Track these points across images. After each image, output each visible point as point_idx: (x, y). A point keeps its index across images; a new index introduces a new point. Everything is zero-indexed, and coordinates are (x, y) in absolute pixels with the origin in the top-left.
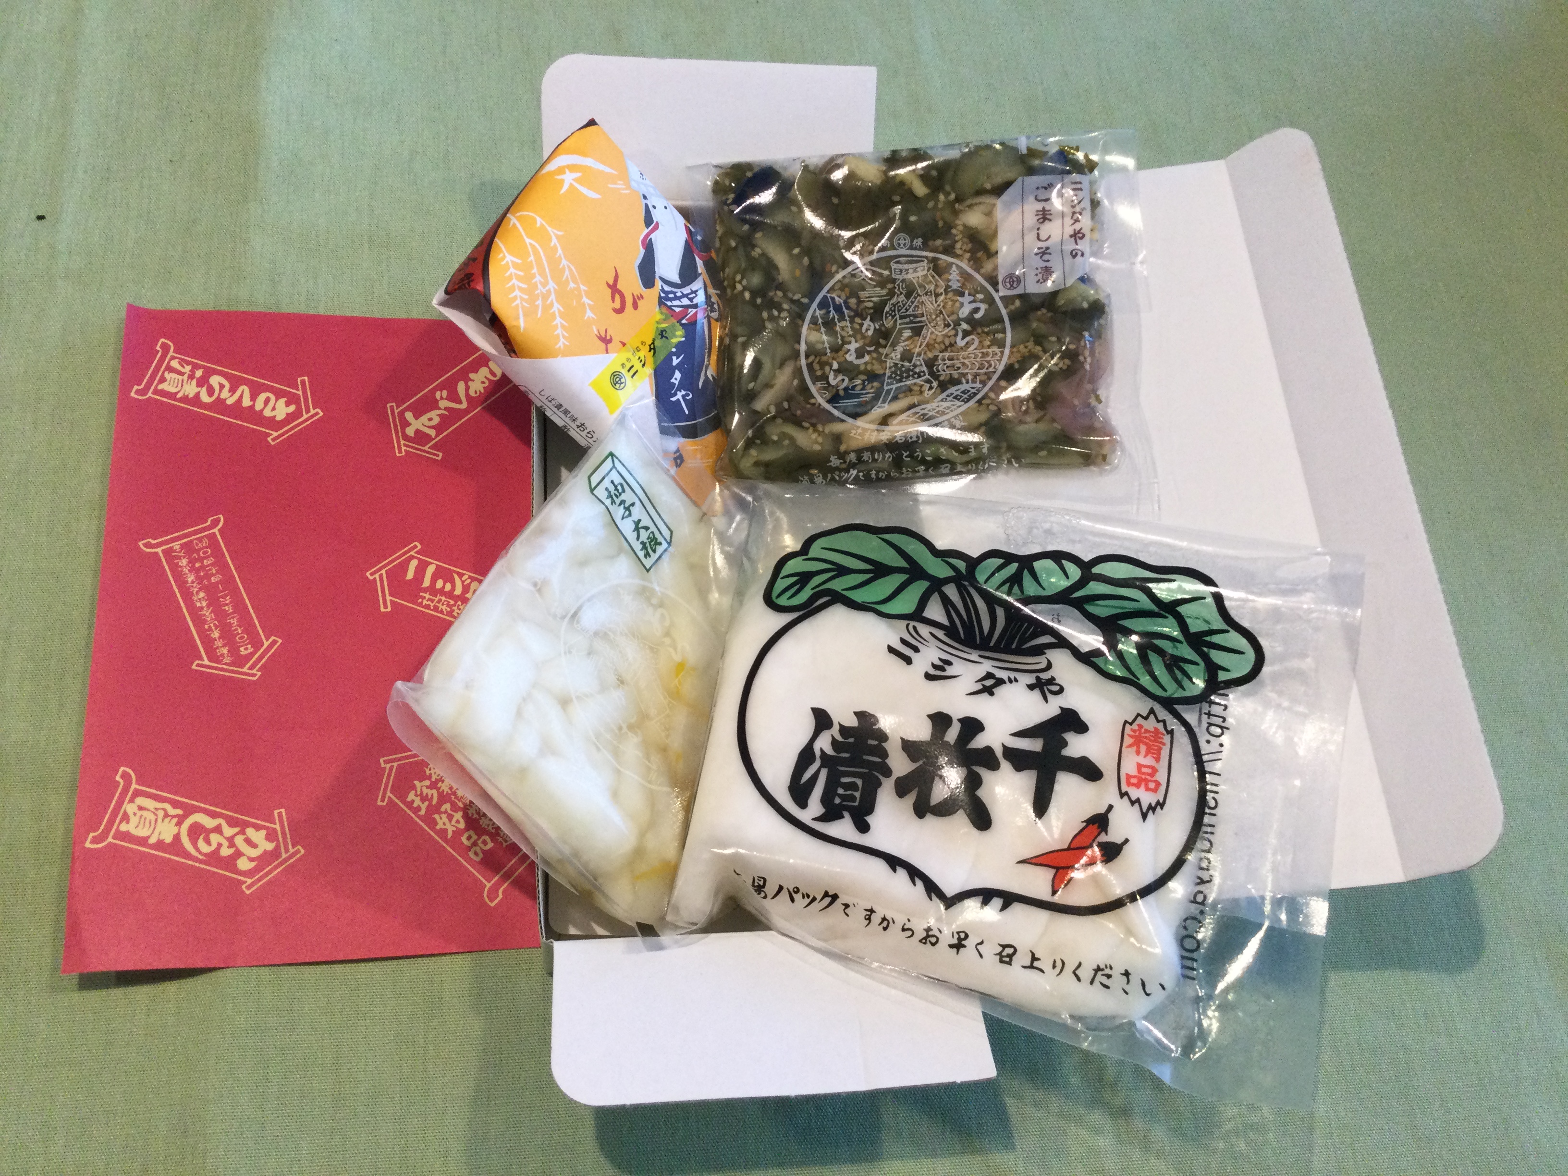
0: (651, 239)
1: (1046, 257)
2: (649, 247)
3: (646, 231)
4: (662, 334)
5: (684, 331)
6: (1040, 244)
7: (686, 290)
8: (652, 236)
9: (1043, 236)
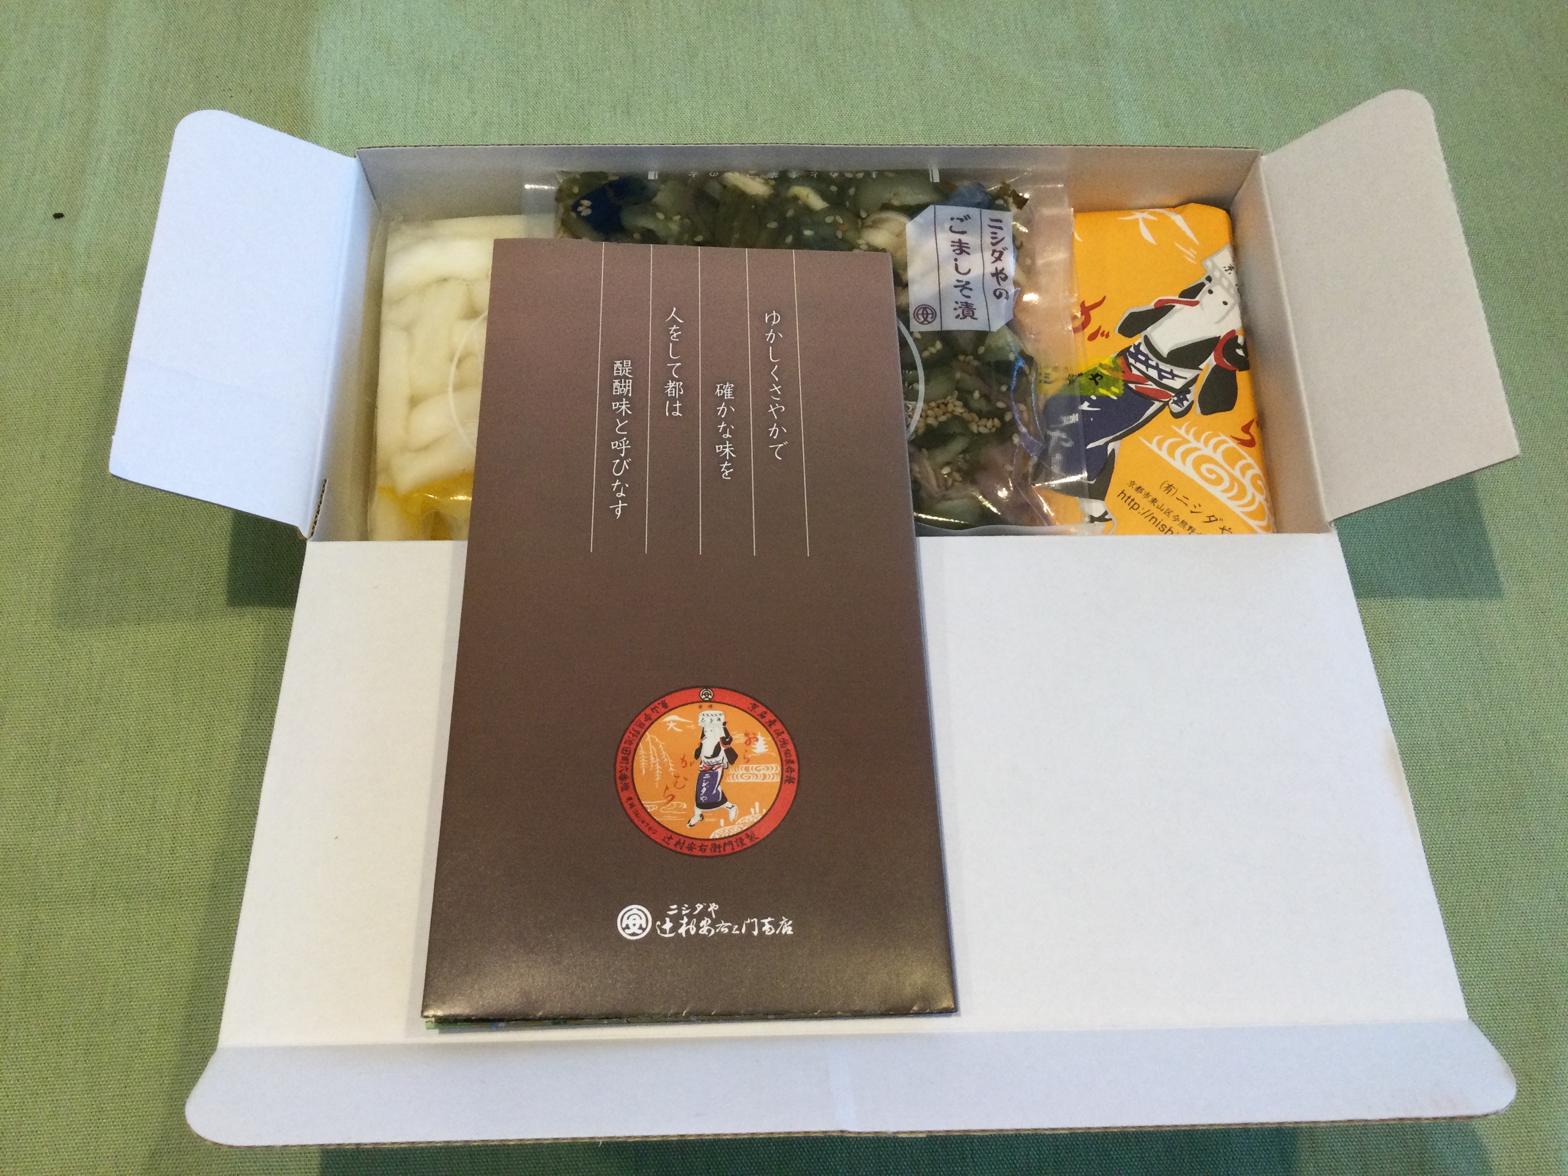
0: (1174, 306)
1: (966, 292)
2: (1162, 310)
3: (1177, 298)
4: (1096, 377)
5: (1122, 392)
6: (960, 277)
7: (1162, 366)
8: (1178, 306)
9: (962, 269)
